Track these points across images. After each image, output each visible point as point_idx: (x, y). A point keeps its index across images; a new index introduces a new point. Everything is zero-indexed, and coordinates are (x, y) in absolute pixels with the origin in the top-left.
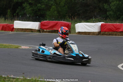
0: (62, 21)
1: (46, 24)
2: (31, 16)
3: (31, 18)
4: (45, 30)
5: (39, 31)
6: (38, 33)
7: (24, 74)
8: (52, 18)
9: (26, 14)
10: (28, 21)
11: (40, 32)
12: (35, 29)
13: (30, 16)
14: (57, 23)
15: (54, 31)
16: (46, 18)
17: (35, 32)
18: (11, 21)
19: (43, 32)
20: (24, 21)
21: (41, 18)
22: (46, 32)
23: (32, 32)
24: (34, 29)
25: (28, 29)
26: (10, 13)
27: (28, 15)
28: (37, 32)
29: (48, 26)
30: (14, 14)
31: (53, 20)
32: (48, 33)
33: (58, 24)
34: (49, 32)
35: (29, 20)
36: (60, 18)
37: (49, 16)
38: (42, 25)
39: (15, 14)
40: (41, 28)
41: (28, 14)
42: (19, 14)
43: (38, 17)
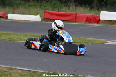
30: (102, 2)
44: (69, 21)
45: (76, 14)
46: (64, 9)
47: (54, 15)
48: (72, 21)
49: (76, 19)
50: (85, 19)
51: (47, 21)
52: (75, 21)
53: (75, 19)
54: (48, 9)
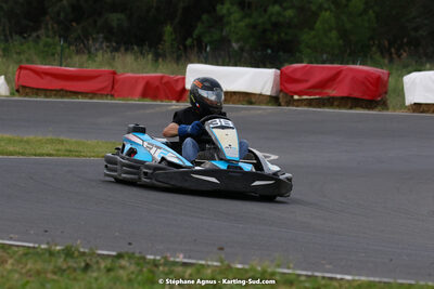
0: (358, 67)
1: (298, 75)
2: (247, 47)
3: (245, 55)
4: (296, 97)
5: (274, 100)
6: (271, 108)
7: (221, 249)
8: (319, 53)
9: (229, 41)
10: (236, 65)
11: (280, 105)
12: (260, 95)
13: (242, 49)
14: (339, 73)
15: (328, 100)
16: (298, 54)
17: (260, 103)
18: (175, 66)
19: (290, 102)
20: (223, 65)
21: (281, 53)
22: (300, 103)
23: (251, 103)
24: (257, 91)
25: (235, 93)
26: (174, 36)
27: (235, 46)
28: (267, 104)
29: (306, 81)
30: (186, 39)
31: (324, 62)
32: (306, 109)
33: (341, 76)
34: (310, 103)
35: (240, 61)
36: (350, 55)
37: (309, 47)
38: (284, 80)
39: (189, 42)
40: (281, 91)
41: (237, 41)
42: (206, 39)
43: (269, 51)
44: (94, 94)
45: (114, 73)
46: (76, 59)
47: (48, 78)
48: (102, 95)
49: (113, 88)
50: (140, 87)
51: (27, 95)
52: (112, 96)
53: (109, 89)
54: (28, 60)
